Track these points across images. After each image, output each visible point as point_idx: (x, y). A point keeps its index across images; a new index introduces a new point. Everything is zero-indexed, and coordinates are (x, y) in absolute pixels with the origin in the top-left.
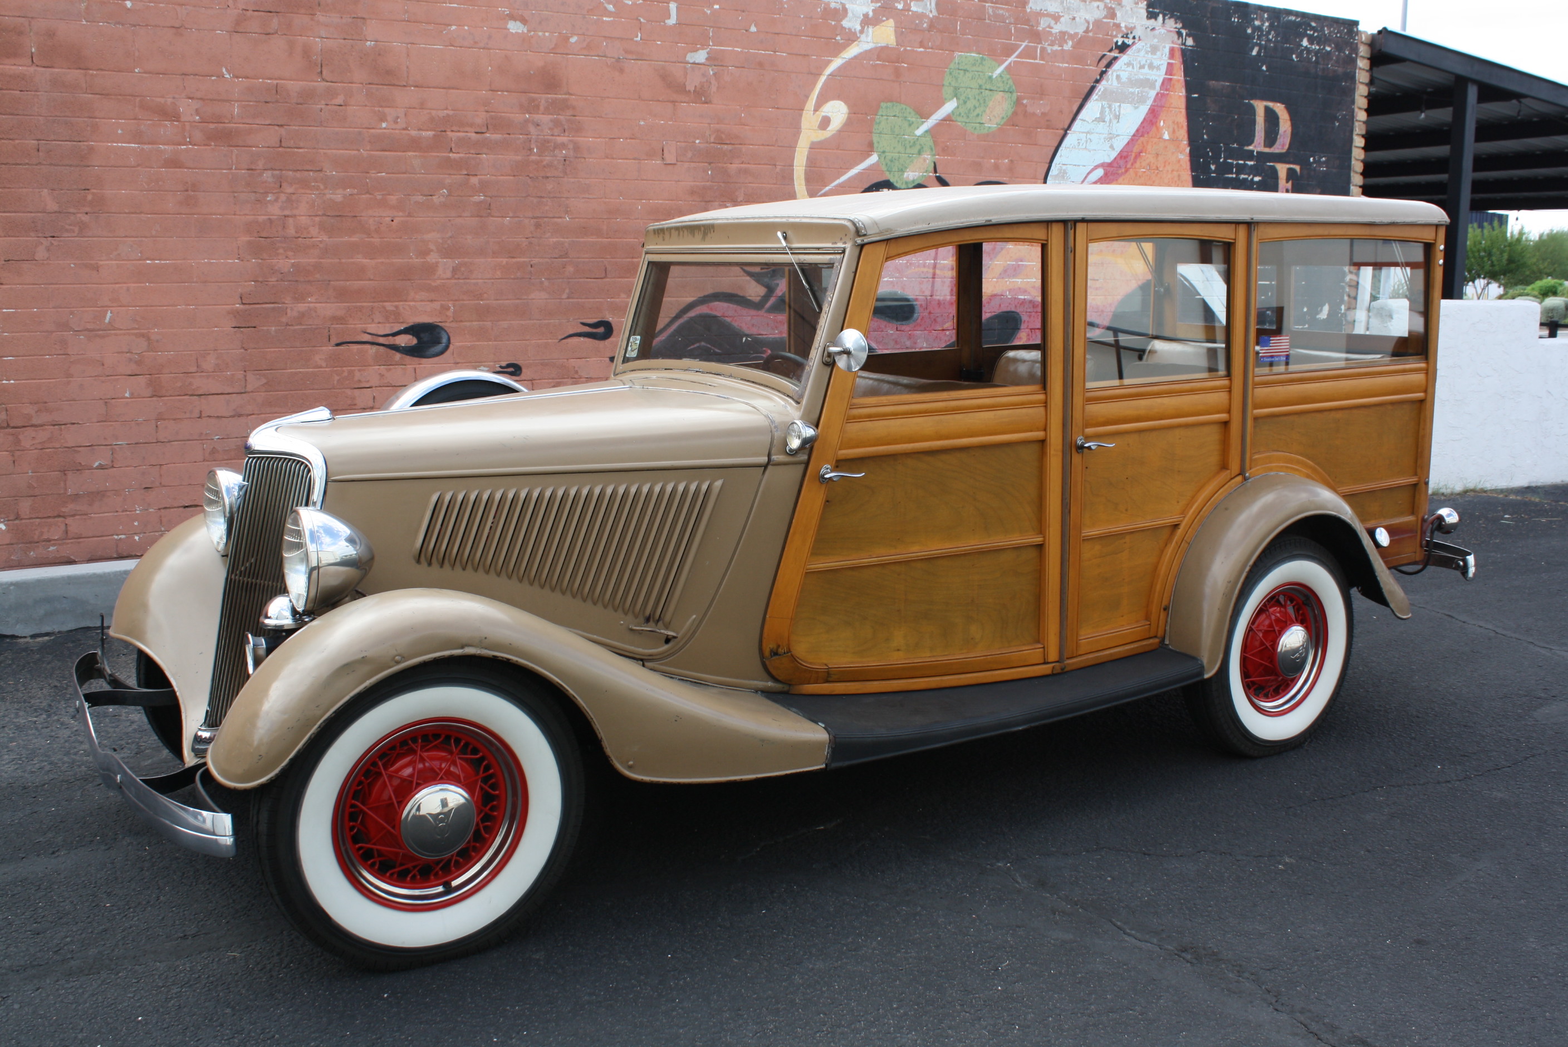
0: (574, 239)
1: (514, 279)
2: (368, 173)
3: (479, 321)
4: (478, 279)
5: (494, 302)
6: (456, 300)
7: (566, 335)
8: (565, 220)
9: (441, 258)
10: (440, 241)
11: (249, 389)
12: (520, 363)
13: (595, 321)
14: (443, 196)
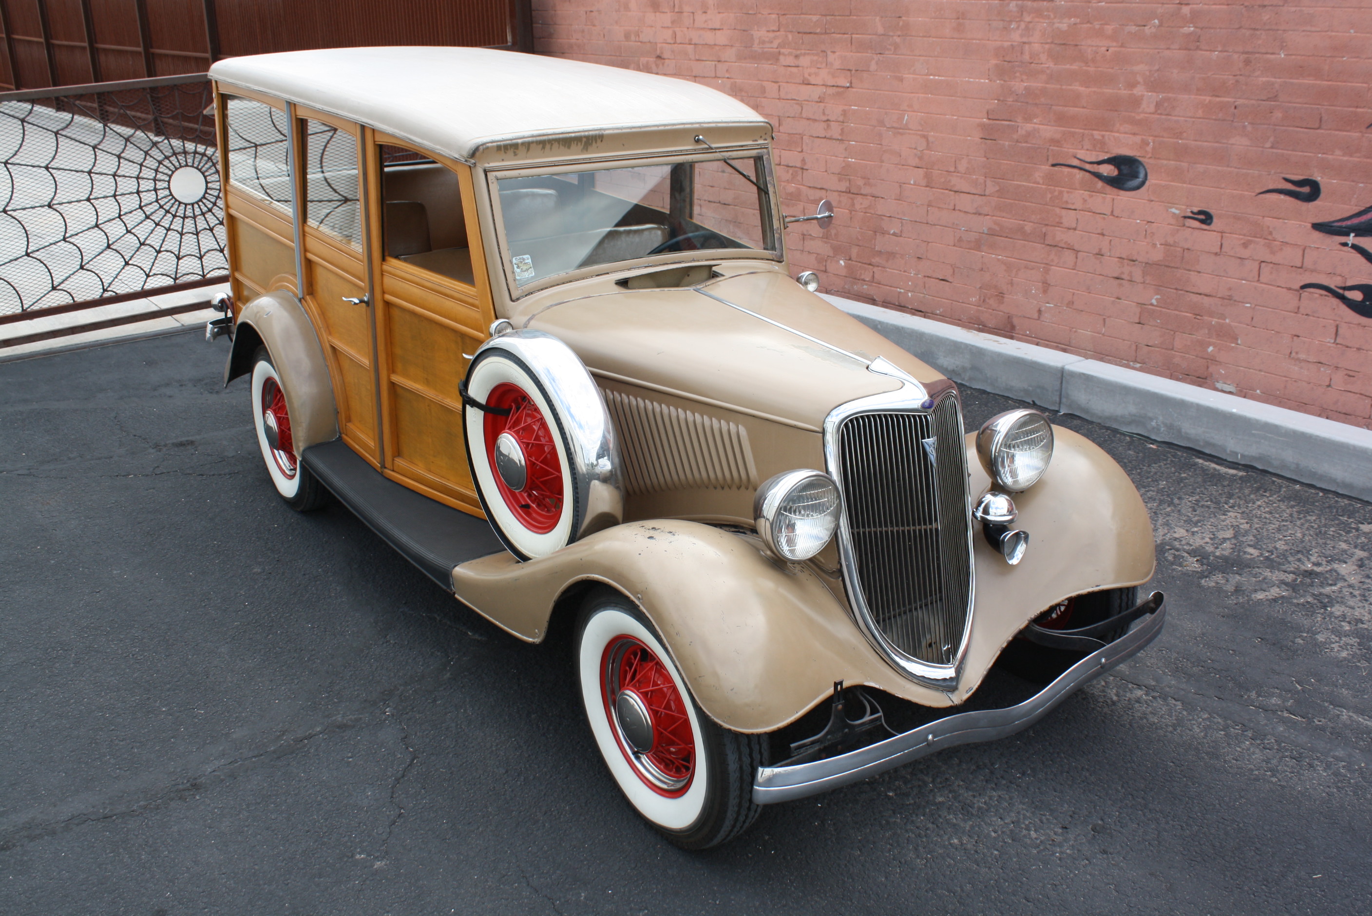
0: (1288, 80)
1: (1215, 120)
2: (1090, 2)
3: (1176, 160)
4: (1179, 116)
5: (1193, 143)
6: (1156, 136)
7: (1264, 190)
8: (1279, 56)
9: (1147, 92)
10: (1148, 73)
11: (987, 193)
12: (1212, 211)
13: (1301, 178)
14: (1155, 26)
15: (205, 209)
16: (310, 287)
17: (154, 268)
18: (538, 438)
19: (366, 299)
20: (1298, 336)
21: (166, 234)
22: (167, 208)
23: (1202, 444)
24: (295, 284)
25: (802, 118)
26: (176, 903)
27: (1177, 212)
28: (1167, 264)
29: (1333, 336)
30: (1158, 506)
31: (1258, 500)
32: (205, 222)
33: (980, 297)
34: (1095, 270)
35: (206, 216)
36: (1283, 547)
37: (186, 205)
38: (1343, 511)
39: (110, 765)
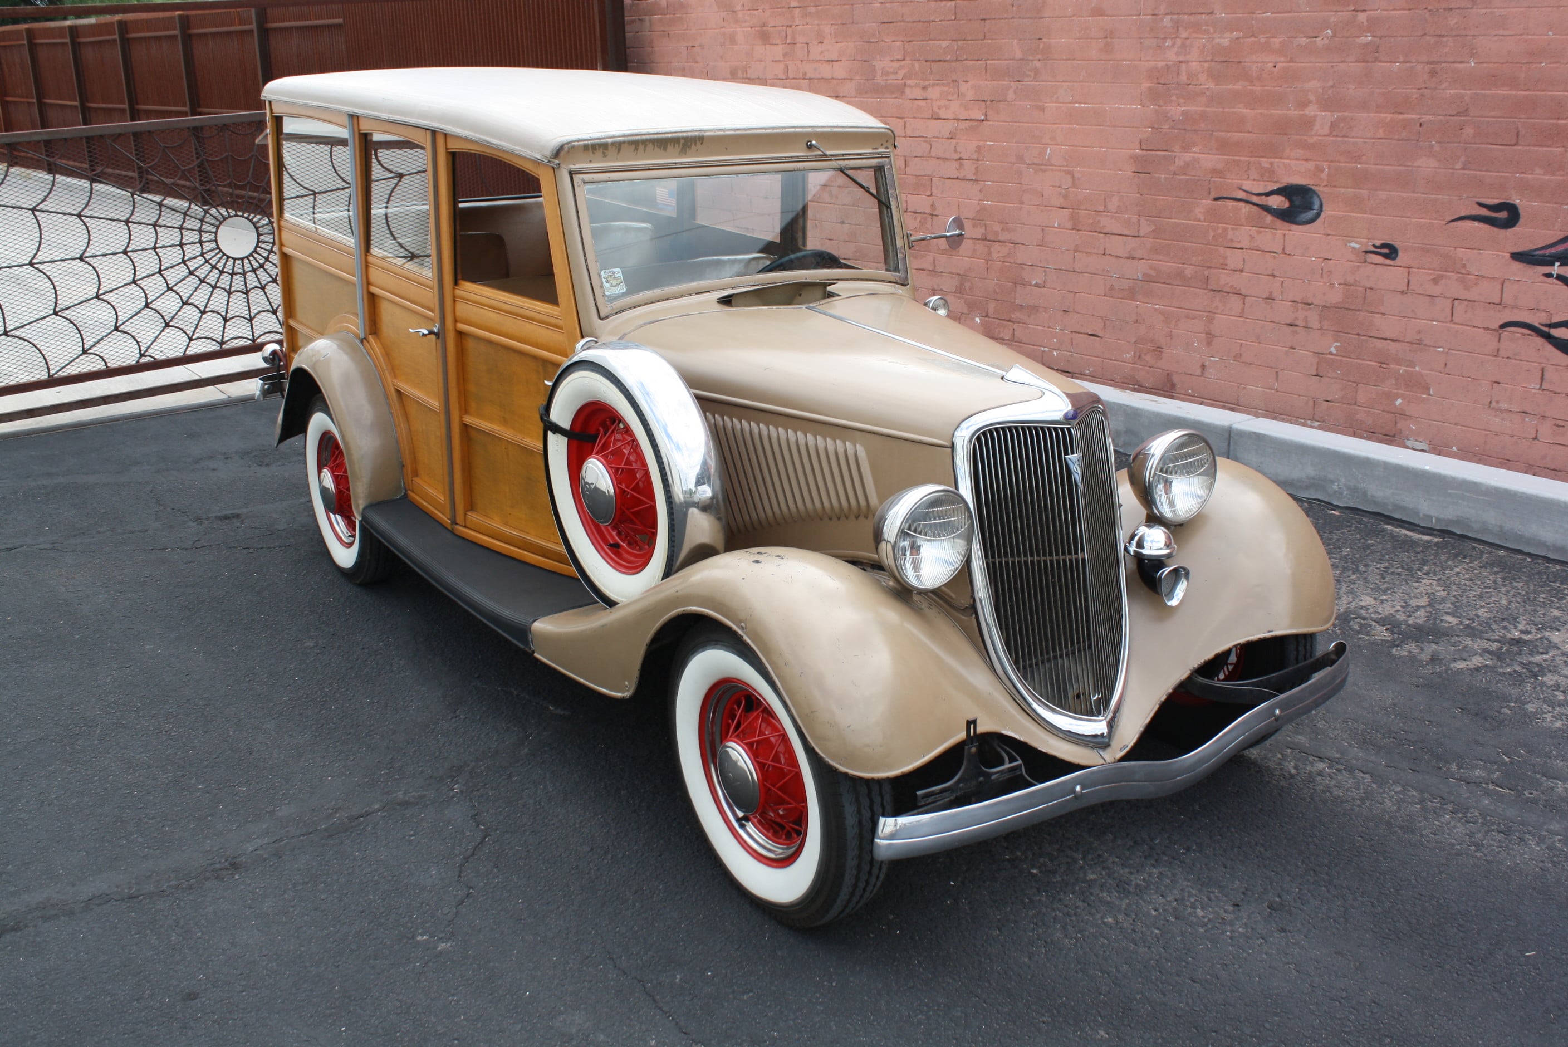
0: (1479, 92)
1: (1399, 140)
2: (1254, 13)
3: (1354, 188)
4: (1357, 137)
5: (1374, 167)
6: (1331, 162)
7: (1456, 217)
8: (1468, 65)
9: (1321, 111)
10: (1320, 90)
11: (1141, 234)
12: (1396, 244)
13: (1497, 201)
14: (1328, 37)
15: (256, 265)
16: (373, 325)
17: (197, 331)
18: (628, 462)
19: (436, 330)
20: (1499, 383)
21: (212, 293)
22: (214, 263)
23: (1390, 508)
24: (355, 324)
25: (931, 157)
26: (209, 985)
27: (1357, 246)
28: (1347, 306)
29: (1539, 381)
30: (1341, 574)
31: (1456, 567)
32: (256, 279)
33: (1135, 353)
34: (1265, 317)
35: (258, 272)
36: (1486, 614)
37: (235, 259)
38: (1555, 577)
39: (138, 844)
